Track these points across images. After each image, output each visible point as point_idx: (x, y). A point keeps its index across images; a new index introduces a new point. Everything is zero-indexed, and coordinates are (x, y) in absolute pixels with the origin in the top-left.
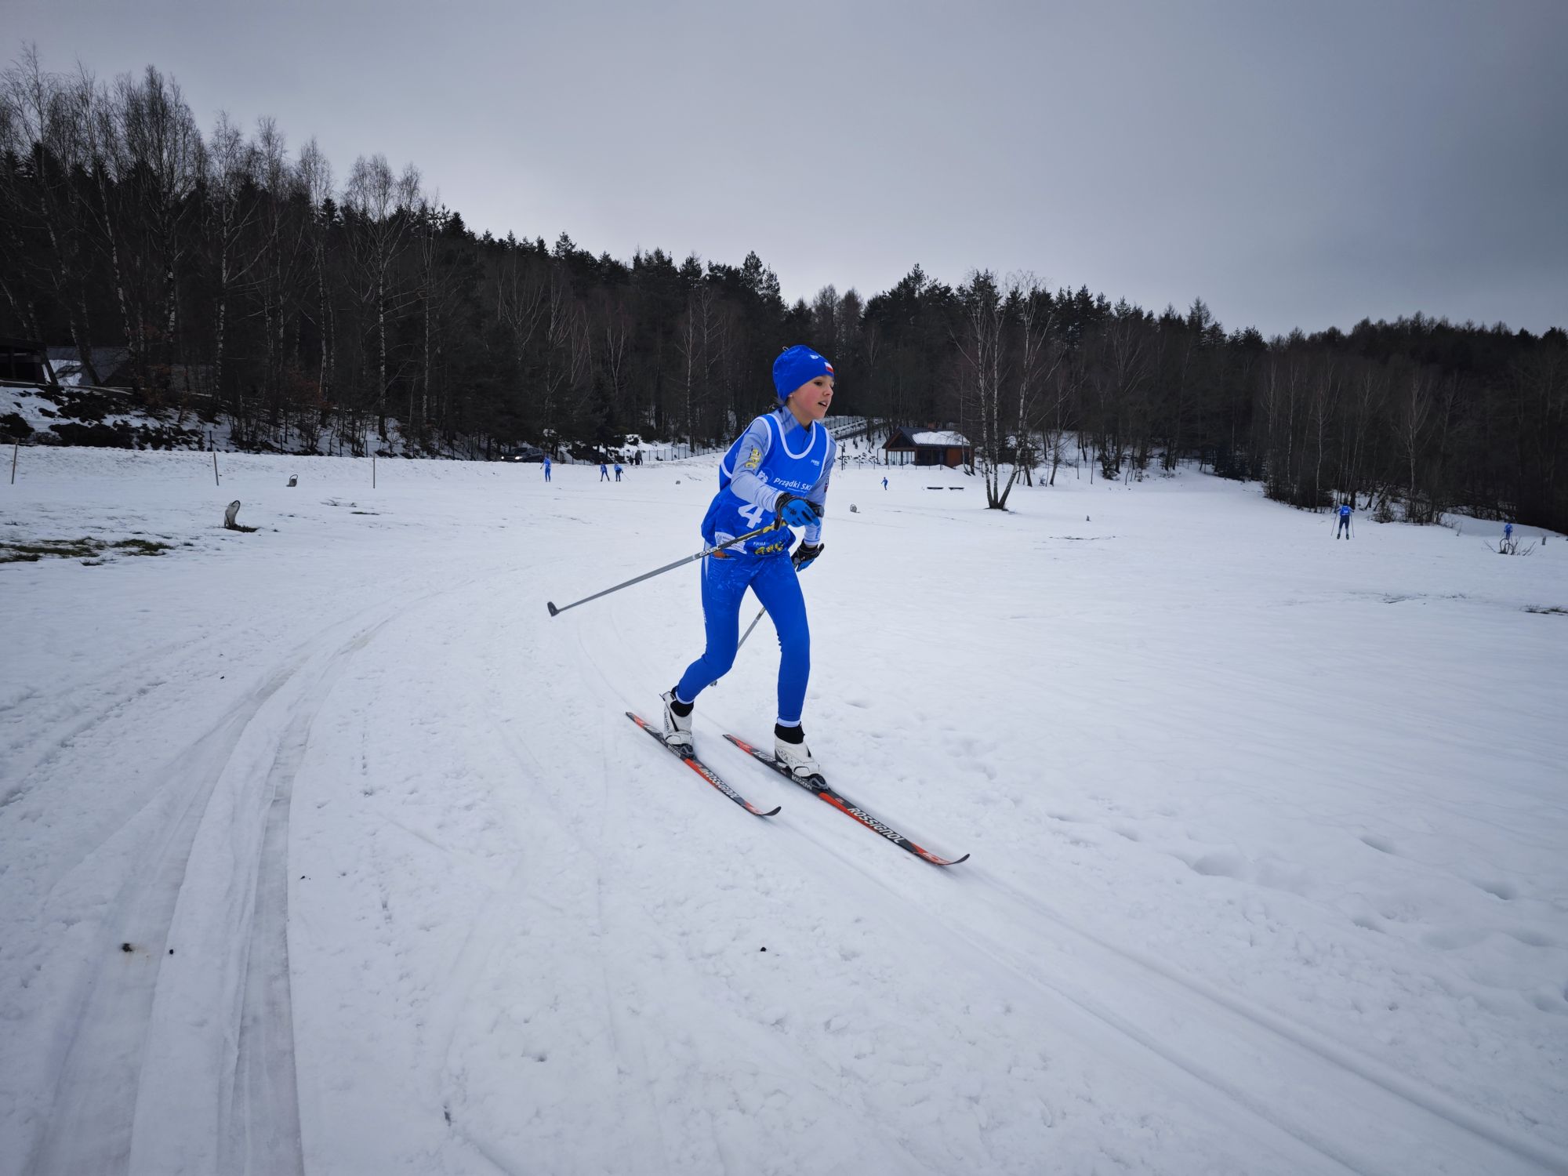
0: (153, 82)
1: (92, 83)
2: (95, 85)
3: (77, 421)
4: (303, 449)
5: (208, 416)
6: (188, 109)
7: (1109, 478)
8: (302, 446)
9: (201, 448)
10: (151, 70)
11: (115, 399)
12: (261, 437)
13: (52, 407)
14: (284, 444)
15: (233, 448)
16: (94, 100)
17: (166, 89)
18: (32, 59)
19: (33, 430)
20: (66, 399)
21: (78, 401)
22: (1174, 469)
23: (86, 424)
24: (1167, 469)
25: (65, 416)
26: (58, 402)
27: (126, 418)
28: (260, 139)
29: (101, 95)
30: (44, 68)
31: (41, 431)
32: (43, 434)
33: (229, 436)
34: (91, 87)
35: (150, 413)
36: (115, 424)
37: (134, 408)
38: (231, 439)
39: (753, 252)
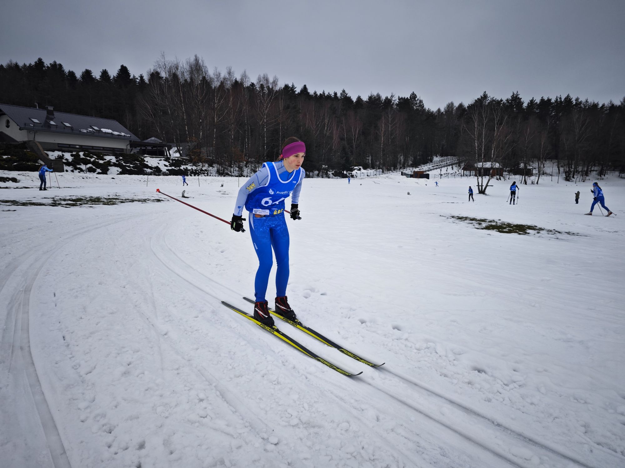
0: (197, 60)
1: (179, 63)
2: (180, 63)
3: (173, 168)
4: (238, 175)
5: (211, 165)
6: (206, 67)
7: (568, 180)
8: (238, 174)
9: (208, 175)
10: (196, 56)
11: (184, 161)
12: (226, 171)
13: (167, 164)
14: (232, 173)
15: (217, 175)
16: (180, 68)
17: (200, 61)
18: (163, 56)
19: (162, 171)
20: (171, 161)
21: (174, 162)
22: (604, 176)
23: (176, 169)
24: (600, 176)
25: (171, 166)
26: (169, 162)
27: (187, 166)
28: (227, 74)
29: (182, 66)
30: (167, 59)
31: (164, 171)
32: (164, 172)
33: (216, 171)
34: (179, 64)
35: (194, 165)
36: (184, 169)
37: (189, 163)
38: (217, 172)
39: (413, 92)
